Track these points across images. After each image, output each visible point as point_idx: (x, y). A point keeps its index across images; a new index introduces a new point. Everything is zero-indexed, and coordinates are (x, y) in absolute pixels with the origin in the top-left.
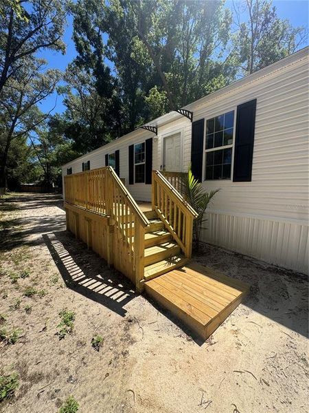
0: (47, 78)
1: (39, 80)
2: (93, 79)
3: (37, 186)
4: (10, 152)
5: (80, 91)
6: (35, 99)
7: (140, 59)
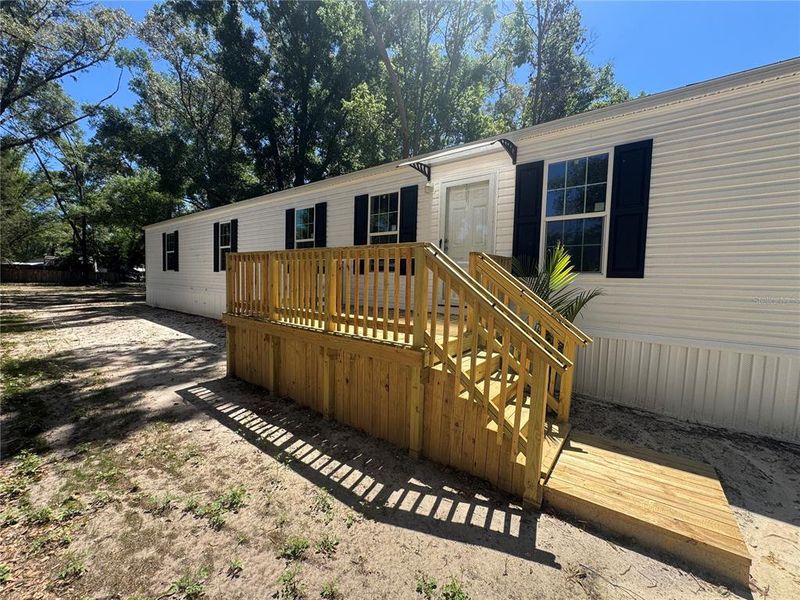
0: (94, 26)
1: (74, 27)
2: (214, 46)
3: (50, 267)
5: (177, 67)
6: (60, 68)
7: (335, 24)
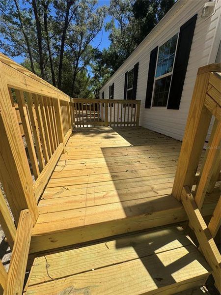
0: (96, 16)
1: (91, 20)
4: (76, 83)
5: (121, 21)
6: (89, 39)
